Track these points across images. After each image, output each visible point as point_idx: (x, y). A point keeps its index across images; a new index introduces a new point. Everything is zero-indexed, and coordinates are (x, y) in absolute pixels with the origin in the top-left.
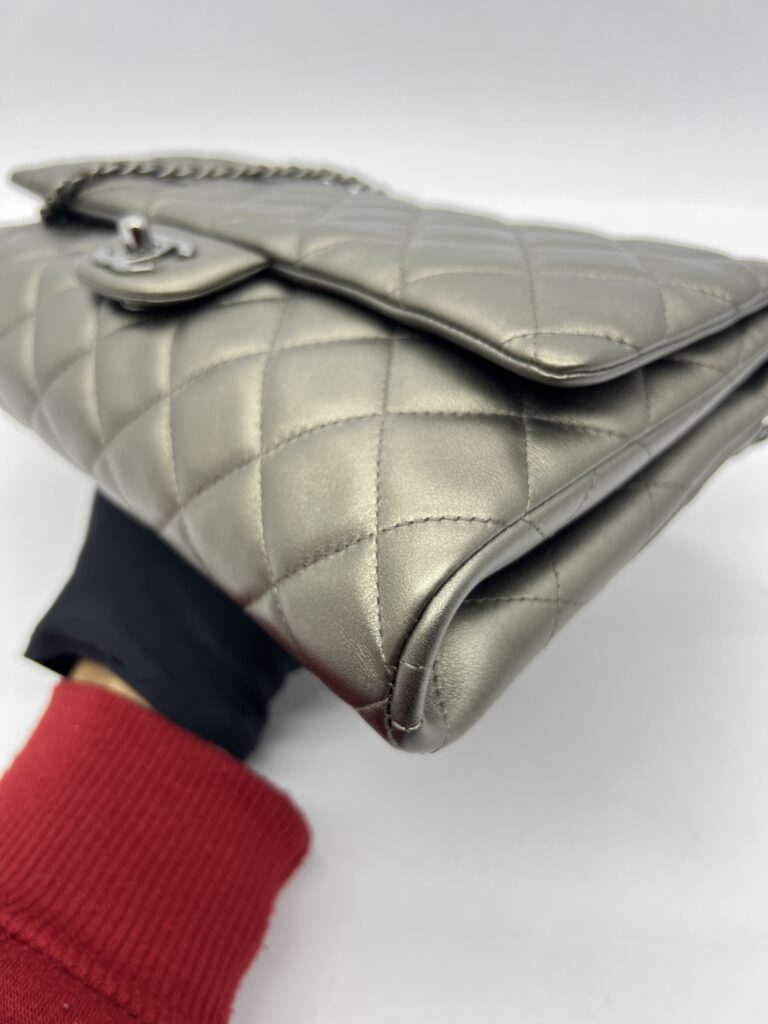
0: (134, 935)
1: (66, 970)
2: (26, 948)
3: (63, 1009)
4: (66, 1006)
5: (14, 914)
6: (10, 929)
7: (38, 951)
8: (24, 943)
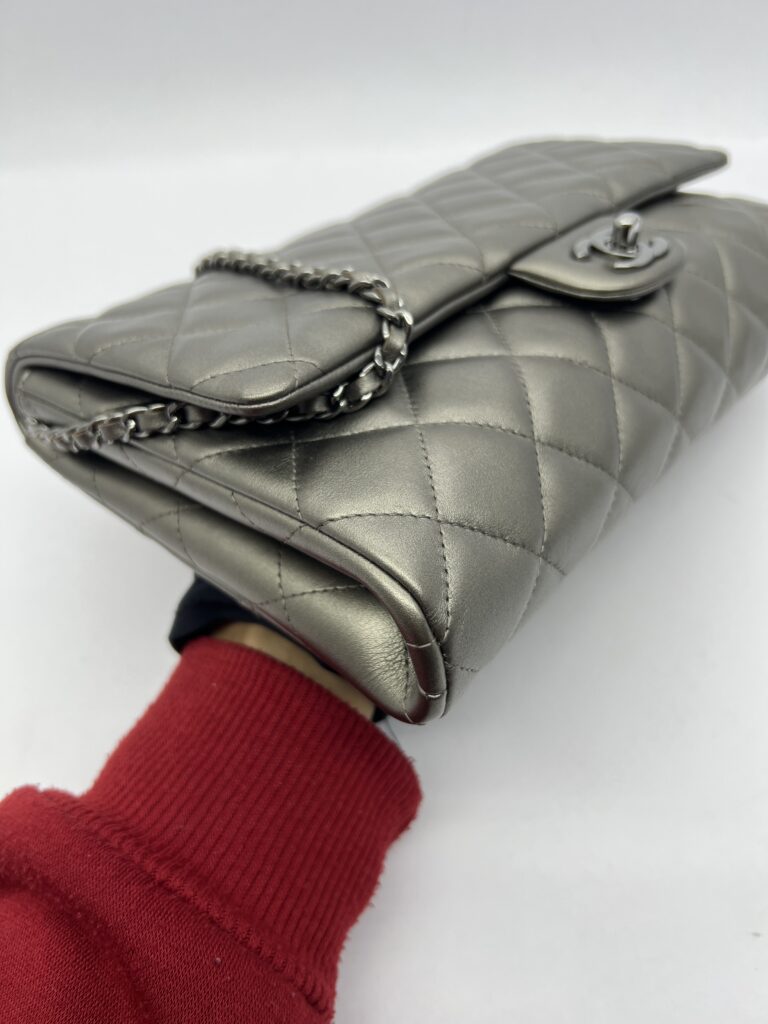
0: (271, 891)
1: (212, 921)
2: (173, 896)
3: (216, 963)
4: (218, 959)
5: (160, 861)
6: (157, 876)
7: (185, 900)
8: (170, 891)
